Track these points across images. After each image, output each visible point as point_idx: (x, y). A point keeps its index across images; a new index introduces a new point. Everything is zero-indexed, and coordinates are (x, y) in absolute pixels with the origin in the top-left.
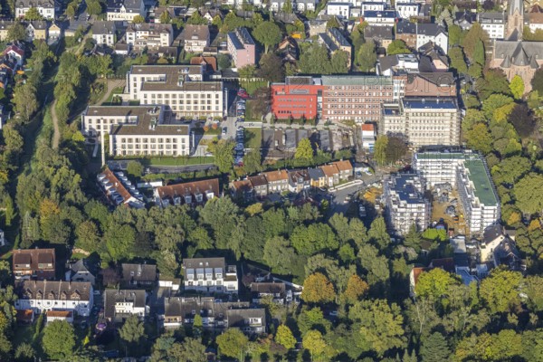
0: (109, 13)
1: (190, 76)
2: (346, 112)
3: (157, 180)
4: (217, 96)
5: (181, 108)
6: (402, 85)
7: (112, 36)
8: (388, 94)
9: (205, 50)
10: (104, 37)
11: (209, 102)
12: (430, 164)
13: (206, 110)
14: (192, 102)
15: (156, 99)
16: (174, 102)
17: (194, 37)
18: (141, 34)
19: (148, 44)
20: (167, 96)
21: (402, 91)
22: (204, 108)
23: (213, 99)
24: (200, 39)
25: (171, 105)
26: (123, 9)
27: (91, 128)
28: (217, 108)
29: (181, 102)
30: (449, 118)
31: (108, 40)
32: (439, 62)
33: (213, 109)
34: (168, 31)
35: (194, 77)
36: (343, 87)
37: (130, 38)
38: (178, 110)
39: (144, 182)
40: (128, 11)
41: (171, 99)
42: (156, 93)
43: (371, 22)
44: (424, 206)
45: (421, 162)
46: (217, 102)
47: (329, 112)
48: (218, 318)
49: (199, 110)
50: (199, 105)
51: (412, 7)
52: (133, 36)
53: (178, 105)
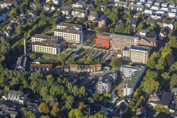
0: (73, 5)
1: (75, 28)
2: (119, 47)
3: (38, 62)
4: (78, 36)
5: (67, 38)
6: (137, 40)
7: (67, 12)
8: (132, 43)
9: (94, 20)
10: (65, 12)
11: (75, 38)
12: (125, 70)
13: (74, 40)
14: (70, 37)
15: (59, 35)
16: (65, 36)
17: (91, 15)
18: (76, 12)
19: (78, 16)
20: (62, 34)
21: (137, 43)
22: (74, 39)
23: (77, 37)
24: (93, 16)
25: (64, 37)
26: (77, 3)
27: (33, 41)
28: (78, 40)
29: (67, 37)
30: (145, 54)
31: (66, 13)
32: (162, 34)
33: (77, 40)
34: (84, 12)
35: (76, 29)
36: (118, 39)
37: (73, 13)
38: (66, 39)
39: (34, 61)
40: (78, 4)
41: (64, 35)
42: (59, 33)
43: (153, 17)
44: (107, 84)
45: (122, 69)
46: (78, 38)
47: (113, 46)
48: (4, 112)
49: (70, 39)
50: (72, 38)
51: (173, 14)
52: (74, 13)
53: (66, 37)
